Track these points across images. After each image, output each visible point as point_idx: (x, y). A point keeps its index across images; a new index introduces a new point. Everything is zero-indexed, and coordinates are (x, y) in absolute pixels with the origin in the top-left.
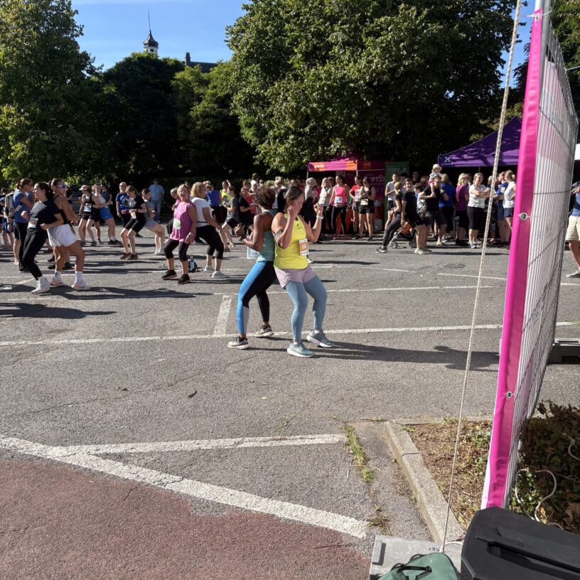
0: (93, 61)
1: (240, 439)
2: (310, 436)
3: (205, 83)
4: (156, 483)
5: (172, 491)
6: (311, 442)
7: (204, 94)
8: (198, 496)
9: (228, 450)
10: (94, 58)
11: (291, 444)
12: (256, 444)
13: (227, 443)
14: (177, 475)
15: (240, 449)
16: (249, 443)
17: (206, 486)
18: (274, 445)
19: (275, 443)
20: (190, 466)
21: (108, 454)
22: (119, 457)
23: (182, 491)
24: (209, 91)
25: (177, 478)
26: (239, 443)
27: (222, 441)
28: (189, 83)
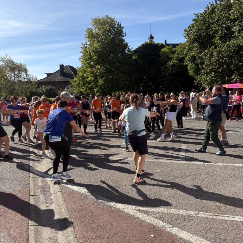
0: (129, 46)
1: (197, 212)
2: (232, 216)
3: (174, 52)
4: (162, 227)
5: (169, 232)
6: (233, 219)
7: (173, 57)
8: (181, 236)
9: (192, 216)
10: (130, 45)
11: (223, 218)
12: (206, 216)
13: (192, 213)
14: (171, 225)
15: (198, 217)
16: (202, 215)
17: (184, 233)
18: (214, 218)
19: (215, 217)
20: (176, 221)
21: (140, 210)
22: (145, 212)
23: (173, 233)
24: (176, 56)
25: (171, 226)
26: (197, 214)
27: (189, 212)
28: (167, 53)
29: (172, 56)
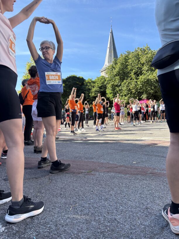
29: (94, 85)
